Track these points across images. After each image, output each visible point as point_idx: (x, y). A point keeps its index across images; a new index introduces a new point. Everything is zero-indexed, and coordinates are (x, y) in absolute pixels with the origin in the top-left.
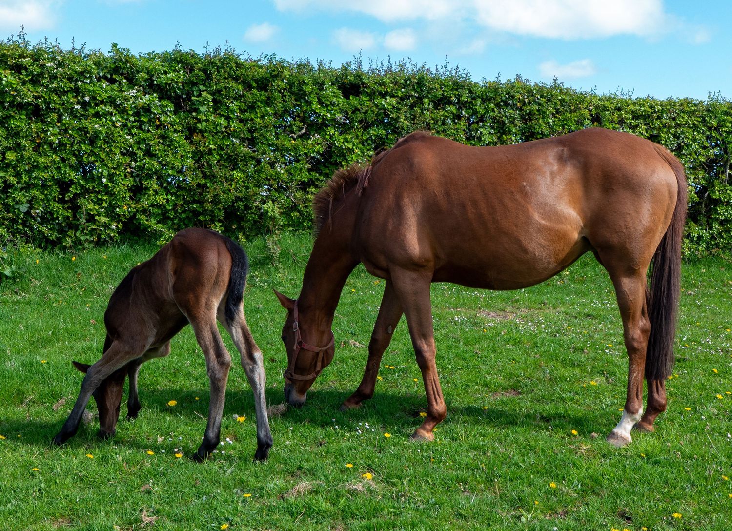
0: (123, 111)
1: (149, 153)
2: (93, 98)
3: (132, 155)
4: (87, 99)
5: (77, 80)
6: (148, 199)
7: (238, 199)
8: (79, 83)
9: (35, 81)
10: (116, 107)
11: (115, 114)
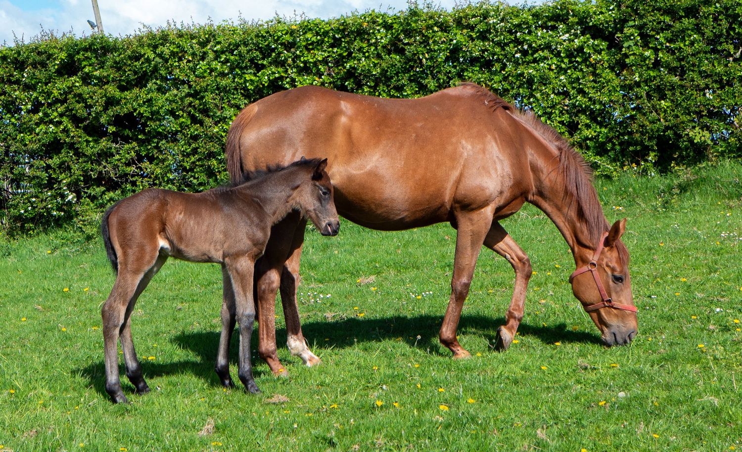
0: (558, 55)
1: (581, 92)
2: (530, 46)
3: (566, 94)
4: (526, 47)
5: (516, 32)
6: (580, 134)
7: (667, 128)
8: (518, 34)
9: (483, 36)
10: (552, 52)
11: (551, 58)
